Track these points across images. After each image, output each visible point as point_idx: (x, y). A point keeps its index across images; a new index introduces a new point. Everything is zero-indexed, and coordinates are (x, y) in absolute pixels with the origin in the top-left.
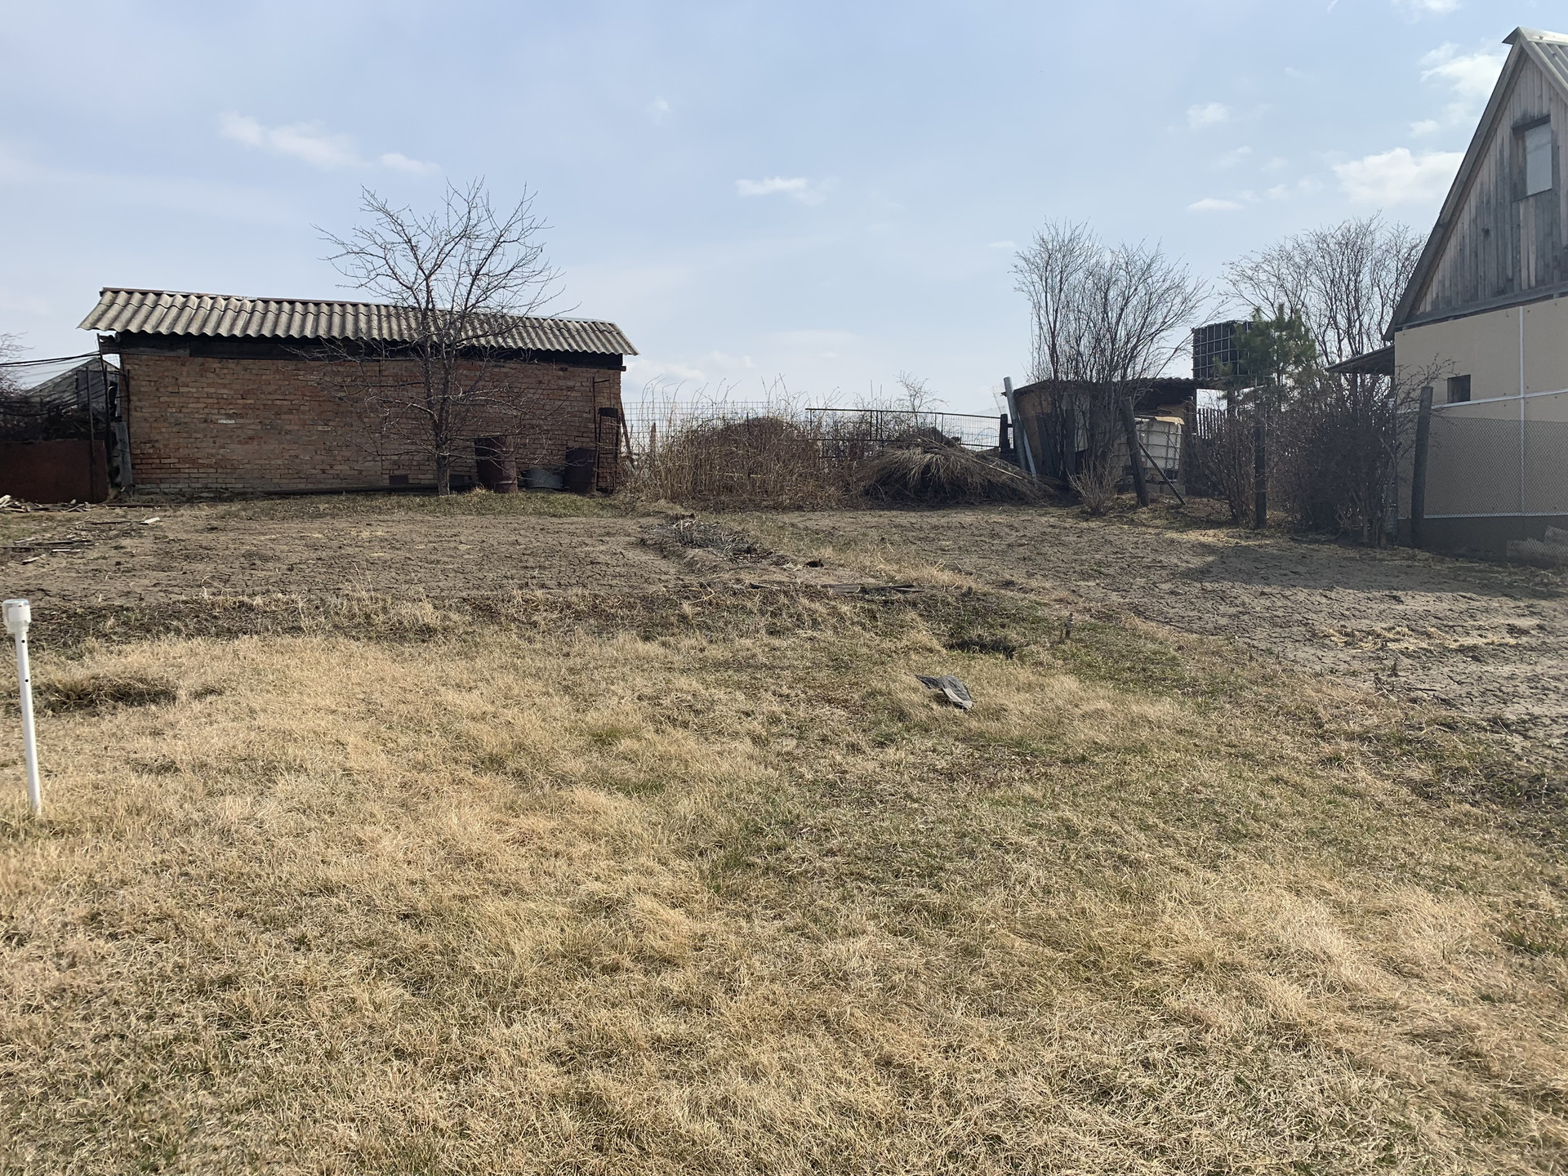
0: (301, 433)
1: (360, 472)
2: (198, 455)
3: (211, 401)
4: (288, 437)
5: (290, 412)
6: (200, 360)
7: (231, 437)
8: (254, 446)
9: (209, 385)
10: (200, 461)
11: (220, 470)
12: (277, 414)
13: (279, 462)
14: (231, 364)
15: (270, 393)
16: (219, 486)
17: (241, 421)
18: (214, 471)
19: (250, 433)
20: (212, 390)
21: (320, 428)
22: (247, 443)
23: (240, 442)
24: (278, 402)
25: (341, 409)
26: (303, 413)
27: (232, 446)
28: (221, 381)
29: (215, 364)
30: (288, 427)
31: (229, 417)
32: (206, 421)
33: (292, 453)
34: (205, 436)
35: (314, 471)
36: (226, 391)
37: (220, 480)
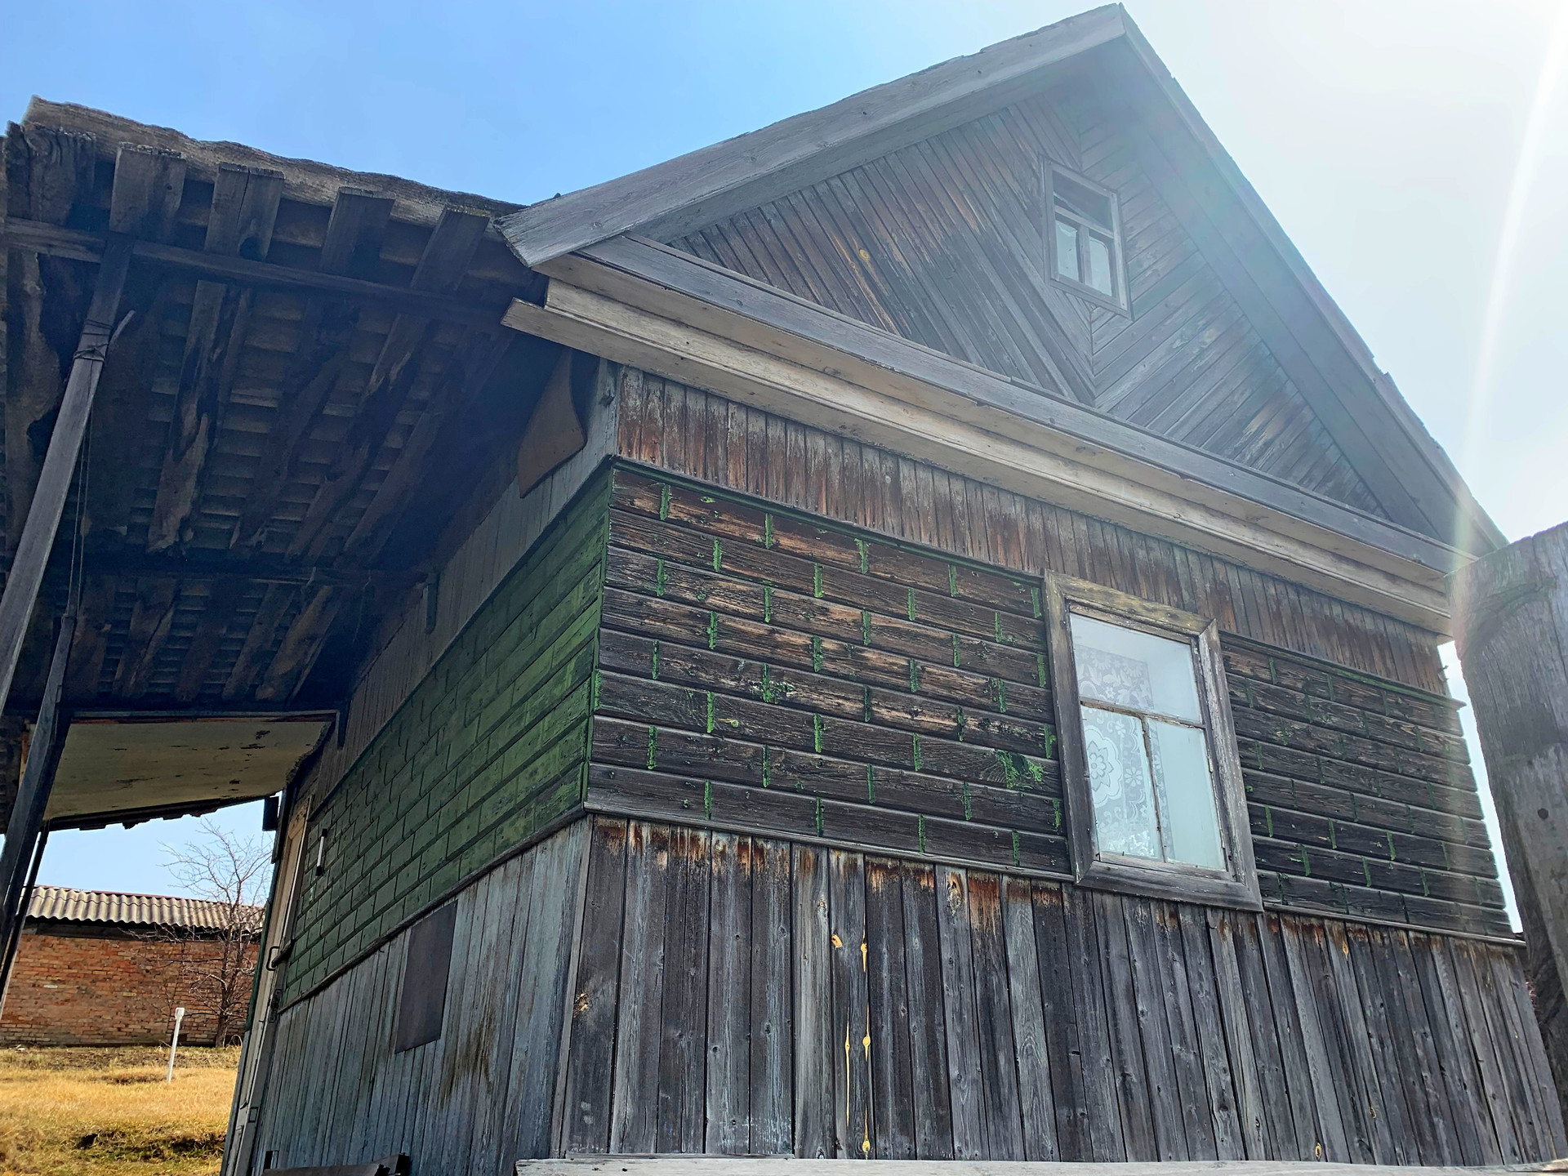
0: (109, 997)
1: (149, 1030)
2: (19, 1013)
3: (42, 969)
4: (98, 1000)
5: (104, 980)
6: (43, 937)
7: (50, 999)
8: (68, 1006)
9: (45, 957)
10: (20, 1018)
11: (34, 1026)
12: (94, 982)
13: (85, 1021)
14: (67, 941)
15: (92, 965)
16: (30, 1039)
17: (62, 986)
18: (29, 1026)
19: (68, 996)
20: (46, 961)
21: (125, 994)
22: (62, 1004)
23: (57, 1003)
24: (97, 972)
25: (146, 980)
26: (115, 982)
27: (50, 1007)
28: (55, 954)
29: (54, 941)
30: (100, 993)
31: (54, 982)
32: (34, 986)
33: (98, 1014)
34: (30, 998)
35: (111, 1029)
36: (57, 962)
37: (32, 1035)
